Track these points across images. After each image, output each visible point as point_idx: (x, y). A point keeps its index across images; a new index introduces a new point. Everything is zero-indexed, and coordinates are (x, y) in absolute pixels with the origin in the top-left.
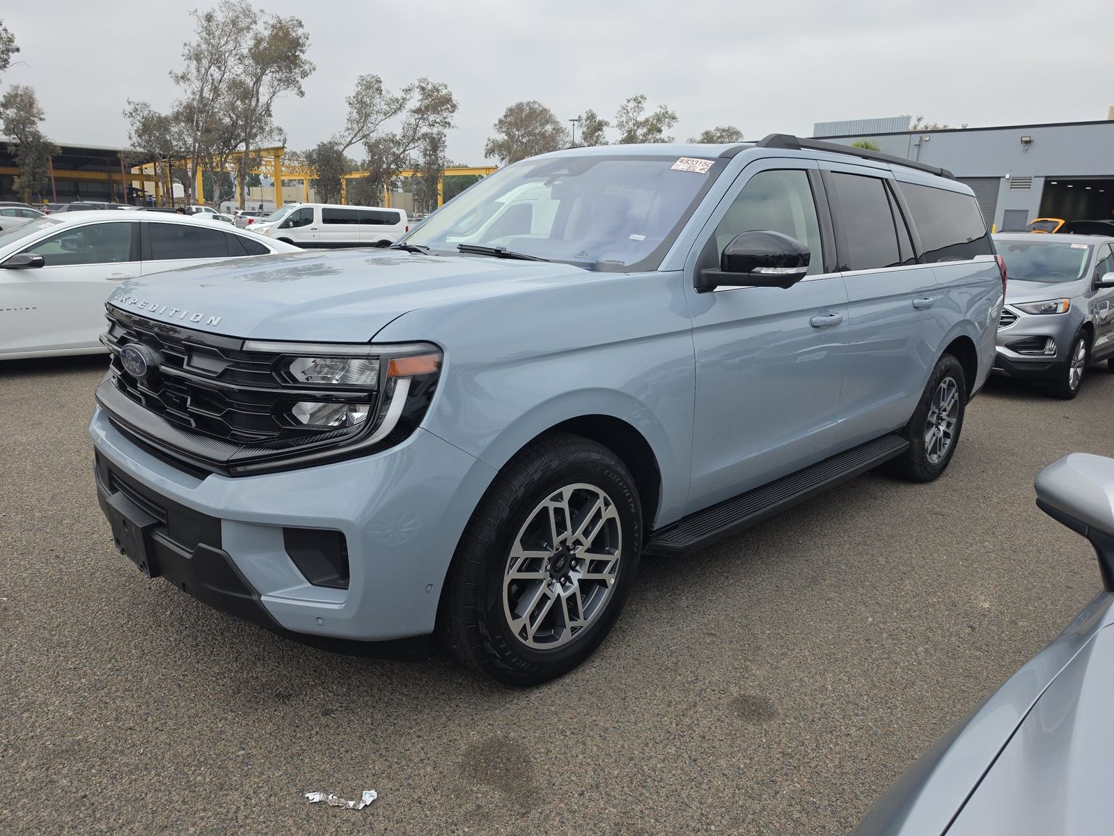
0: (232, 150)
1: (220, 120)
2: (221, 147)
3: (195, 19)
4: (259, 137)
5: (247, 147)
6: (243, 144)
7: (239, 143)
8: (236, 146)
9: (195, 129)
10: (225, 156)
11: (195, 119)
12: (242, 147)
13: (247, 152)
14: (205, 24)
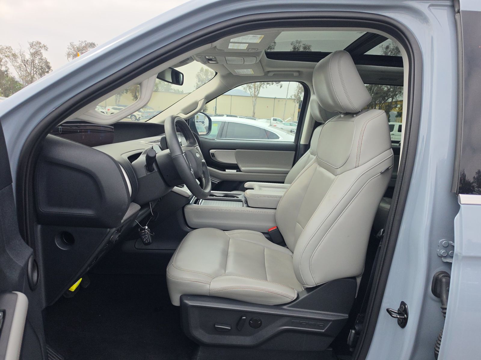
0: (385, 101)
1: (383, 89)
2: (381, 100)
3: (381, 49)
4: (398, 95)
5: (392, 100)
6: (391, 99)
7: (389, 98)
8: (387, 100)
9: (372, 92)
10: (381, 104)
11: (372, 89)
12: (390, 100)
13: (391, 102)
14: (385, 50)
